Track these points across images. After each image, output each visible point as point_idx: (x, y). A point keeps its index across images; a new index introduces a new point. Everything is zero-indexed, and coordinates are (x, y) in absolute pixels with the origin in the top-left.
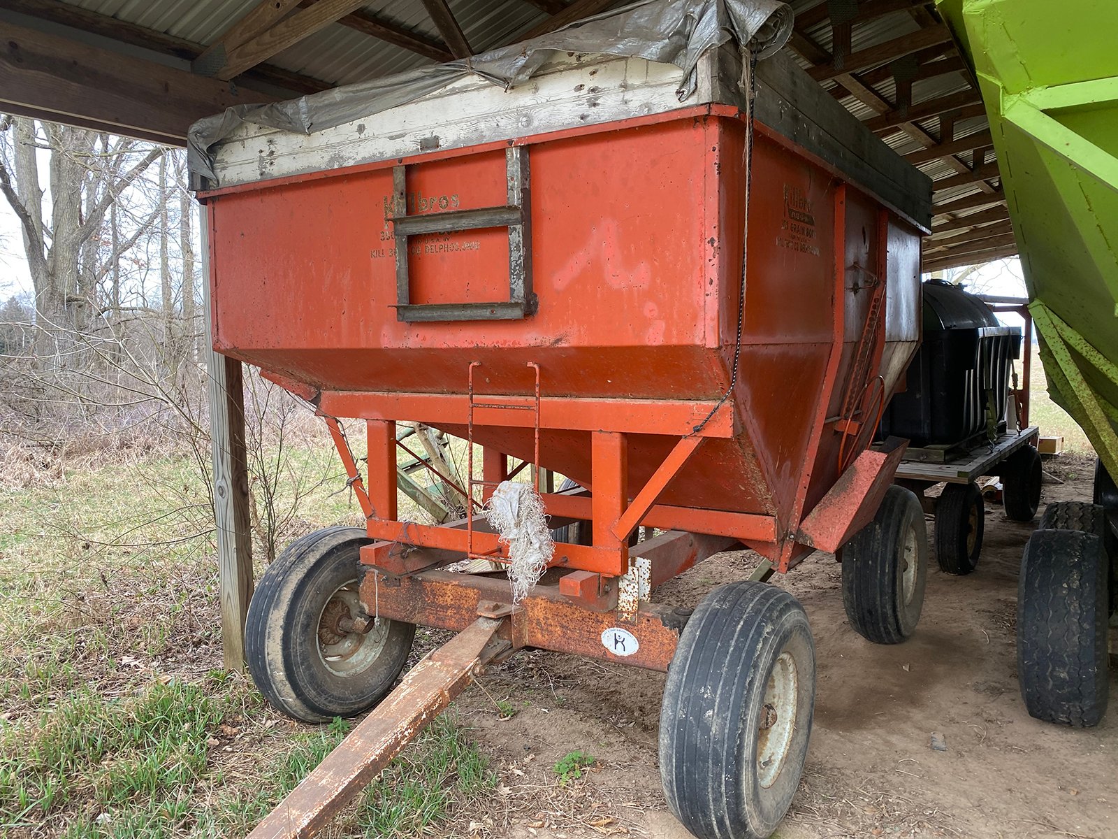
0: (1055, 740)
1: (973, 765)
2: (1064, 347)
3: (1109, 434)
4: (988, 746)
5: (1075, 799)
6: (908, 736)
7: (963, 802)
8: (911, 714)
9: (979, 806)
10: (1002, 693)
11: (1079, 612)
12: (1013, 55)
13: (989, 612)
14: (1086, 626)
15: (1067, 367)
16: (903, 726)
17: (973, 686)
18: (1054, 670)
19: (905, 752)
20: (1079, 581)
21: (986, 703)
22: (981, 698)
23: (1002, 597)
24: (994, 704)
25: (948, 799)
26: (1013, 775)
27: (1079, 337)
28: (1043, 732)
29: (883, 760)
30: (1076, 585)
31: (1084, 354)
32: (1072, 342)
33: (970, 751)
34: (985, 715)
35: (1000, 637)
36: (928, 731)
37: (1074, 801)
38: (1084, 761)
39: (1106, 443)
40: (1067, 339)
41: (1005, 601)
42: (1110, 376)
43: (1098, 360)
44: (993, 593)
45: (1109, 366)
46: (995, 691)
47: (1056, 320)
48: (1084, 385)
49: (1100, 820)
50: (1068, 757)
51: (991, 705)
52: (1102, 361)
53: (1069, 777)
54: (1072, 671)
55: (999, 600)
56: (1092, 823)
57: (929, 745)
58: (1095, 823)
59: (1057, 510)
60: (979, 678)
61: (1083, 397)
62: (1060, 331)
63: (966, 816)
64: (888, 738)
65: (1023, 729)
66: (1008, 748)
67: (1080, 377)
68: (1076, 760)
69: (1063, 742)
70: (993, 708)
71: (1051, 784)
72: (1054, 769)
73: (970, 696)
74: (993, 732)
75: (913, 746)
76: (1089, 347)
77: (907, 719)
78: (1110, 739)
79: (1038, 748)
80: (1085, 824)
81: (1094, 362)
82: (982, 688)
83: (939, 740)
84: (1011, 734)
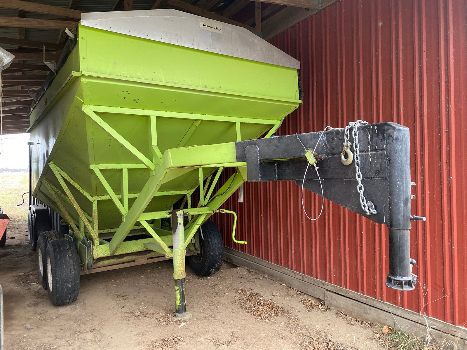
0: (63, 310)
1: (45, 328)
2: (61, 177)
3: (76, 205)
4: (45, 321)
5: (81, 323)
6: (17, 330)
7: (50, 339)
8: (12, 323)
9: (56, 337)
10: (38, 304)
11: (73, 263)
12: (89, 95)
13: (13, 281)
14: (75, 267)
15: (62, 184)
16: (13, 327)
17: (27, 306)
18: (67, 285)
19: (20, 335)
20: (71, 253)
21: (35, 309)
22: (33, 308)
23: (14, 275)
24: (38, 308)
25: (46, 340)
26: (59, 325)
27: (66, 174)
28: (59, 310)
29: (14, 341)
30: (70, 255)
31: (68, 180)
32: (63, 176)
33: (41, 325)
34: (38, 313)
35: (23, 288)
36: (22, 325)
37: (81, 324)
38: (76, 312)
39: (76, 208)
40: (62, 175)
41: (16, 276)
42: (75, 187)
43: (72, 182)
44: (10, 274)
45: (75, 183)
46: (36, 305)
47: (58, 169)
48: (68, 190)
49: (91, 325)
50: (71, 313)
51: (38, 309)
52: (73, 182)
53: (75, 318)
54: (72, 283)
55: (14, 276)
56: (89, 326)
57: (27, 329)
58: (90, 326)
59: (46, 234)
60: (28, 302)
61: (68, 193)
62: (60, 172)
63: (55, 342)
64: (10, 334)
65: (53, 312)
66: (52, 319)
67: (67, 187)
68: (73, 313)
69: (66, 310)
70: (39, 309)
71: (72, 323)
72: (69, 318)
73: (28, 309)
74: (44, 316)
75: (22, 332)
76: (69, 178)
77: (13, 325)
78: (78, 304)
79: (61, 315)
80: (88, 327)
81: (70, 182)
82: (31, 305)
83: (28, 326)
84: (50, 314)
